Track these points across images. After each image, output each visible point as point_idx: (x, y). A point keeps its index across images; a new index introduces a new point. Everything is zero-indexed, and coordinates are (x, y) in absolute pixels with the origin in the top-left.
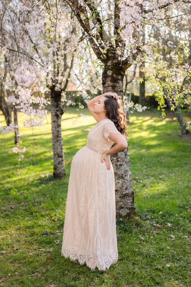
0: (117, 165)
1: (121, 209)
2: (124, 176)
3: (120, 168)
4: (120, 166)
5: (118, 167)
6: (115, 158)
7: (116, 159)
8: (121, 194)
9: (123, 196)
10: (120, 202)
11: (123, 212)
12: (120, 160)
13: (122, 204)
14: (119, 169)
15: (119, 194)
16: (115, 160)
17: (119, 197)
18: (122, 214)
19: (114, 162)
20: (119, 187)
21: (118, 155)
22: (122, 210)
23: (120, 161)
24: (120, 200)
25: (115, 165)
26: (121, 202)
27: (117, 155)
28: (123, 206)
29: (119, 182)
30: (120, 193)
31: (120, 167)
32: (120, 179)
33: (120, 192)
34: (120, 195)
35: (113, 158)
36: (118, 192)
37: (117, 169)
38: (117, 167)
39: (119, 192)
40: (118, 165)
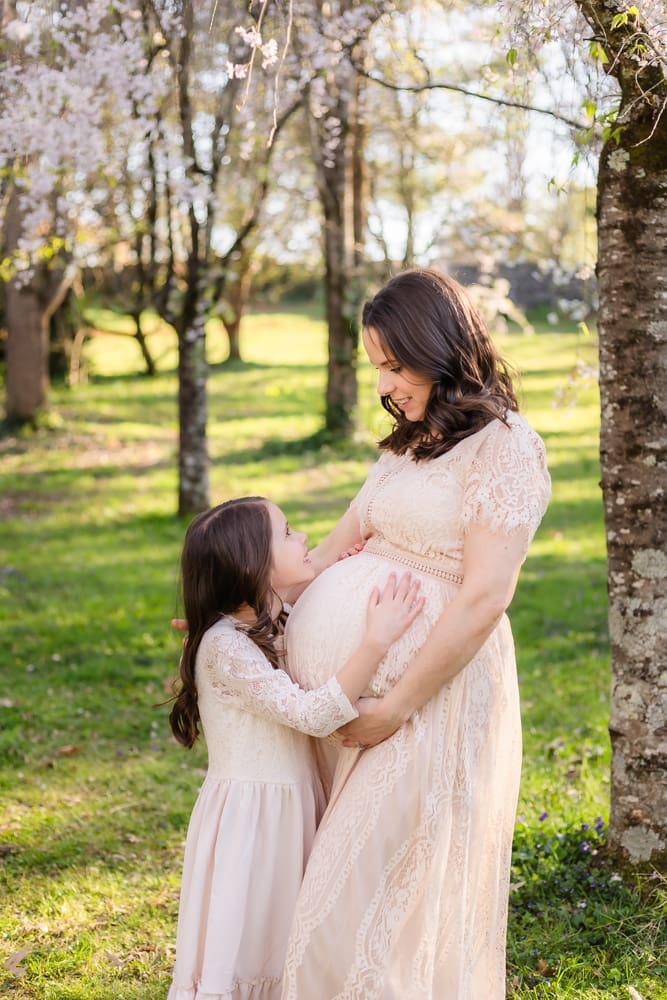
0: (624, 613)
1: (627, 826)
2: (653, 669)
3: (640, 628)
4: (639, 619)
5: (631, 622)
6: (621, 575)
7: (623, 581)
8: (634, 755)
9: (641, 766)
10: (626, 795)
11: (636, 846)
12: (643, 587)
13: (635, 806)
14: (632, 632)
15: (626, 751)
16: (622, 585)
17: (625, 766)
18: (631, 852)
19: (616, 595)
20: (629, 720)
21: (633, 563)
22: (631, 831)
23: (641, 594)
24: (627, 783)
25: (619, 613)
26: (630, 792)
27: (630, 565)
28: (637, 813)
29: (629, 697)
30: (631, 752)
31: (637, 624)
32: (635, 679)
33: (631, 744)
34: (630, 760)
35: (613, 574)
36: (624, 744)
37: (626, 631)
38: (627, 624)
39: (628, 745)
40: (630, 612)
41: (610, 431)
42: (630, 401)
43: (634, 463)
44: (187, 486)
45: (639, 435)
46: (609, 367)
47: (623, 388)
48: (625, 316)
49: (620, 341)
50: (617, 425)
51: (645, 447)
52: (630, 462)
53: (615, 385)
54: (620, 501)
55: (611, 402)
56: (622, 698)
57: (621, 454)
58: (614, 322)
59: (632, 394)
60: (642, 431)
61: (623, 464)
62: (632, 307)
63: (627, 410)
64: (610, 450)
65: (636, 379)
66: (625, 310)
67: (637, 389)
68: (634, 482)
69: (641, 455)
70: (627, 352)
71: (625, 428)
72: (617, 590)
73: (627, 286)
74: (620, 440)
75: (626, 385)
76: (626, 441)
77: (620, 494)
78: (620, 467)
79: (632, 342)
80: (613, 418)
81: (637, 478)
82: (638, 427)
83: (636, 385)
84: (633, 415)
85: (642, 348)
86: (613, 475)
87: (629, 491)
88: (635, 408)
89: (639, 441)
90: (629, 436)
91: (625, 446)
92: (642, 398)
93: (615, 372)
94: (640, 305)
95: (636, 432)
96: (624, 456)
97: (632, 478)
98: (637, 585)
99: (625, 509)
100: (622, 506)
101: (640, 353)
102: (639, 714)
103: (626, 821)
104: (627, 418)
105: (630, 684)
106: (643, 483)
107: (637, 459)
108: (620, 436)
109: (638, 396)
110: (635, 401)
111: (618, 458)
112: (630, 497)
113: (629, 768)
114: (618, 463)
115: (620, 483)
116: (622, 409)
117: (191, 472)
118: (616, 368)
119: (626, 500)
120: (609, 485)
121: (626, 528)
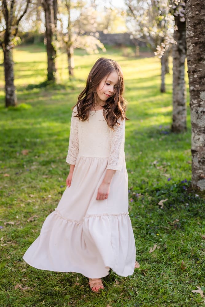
0: (197, 113)
1: (199, 180)
3: (203, 117)
4: (202, 114)
5: (200, 115)
6: (196, 100)
7: (196, 102)
8: (201, 157)
9: (203, 161)
10: (199, 170)
11: (203, 185)
12: (204, 104)
13: (202, 173)
14: (200, 118)
15: (198, 156)
16: (196, 103)
17: (198, 161)
18: (201, 187)
19: (194, 107)
20: (199, 146)
21: (200, 96)
22: (200, 181)
23: (203, 106)
24: (199, 166)
25: (195, 113)
26: (200, 169)
27: (199, 97)
28: (202, 175)
29: (199, 139)
30: (200, 156)
31: (202, 115)
32: (201, 133)
33: (200, 154)
34: (200, 159)
35: (193, 100)
36: (197, 154)
37: (198, 118)
38: (198, 116)
39: (199, 154)
40: (199, 112)
41: (191, 53)
42: (199, 43)
43: (201, 63)
44: (8, 97)
45: (202, 54)
46: (191, 32)
47: (197, 39)
48: (197, 14)
49: (195, 23)
50: (194, 51)
51: (204, 58)
52: (199, 63)
53: (194, 38)
54: (196, 76)
55: (192, 44)
56: (196, 140)
57: (196, 61)
58: (193, 17)
59: (200, 41)
60: (203, 53)
61: (196, 64)
62: (199, 11)
63: (198, 46)
64: (192, 60)
65: (201, 36)
66: (197, 13)
67: (201, 39)
68: (201, 70)
69: (203, 61)
70: (198, 27)
71: (197, 52)
72: (194, 105)
73: (198, 4)
74: (195, 56)
75: (198, 38)
76: (198, 56)
77: (195, 74)
78: (195, 65)
79: (199, 23)
80: (193, 49)
81: (201, 68)
82: (201, 52)
83: (201, 37)
84: (200, 47)
85: (203, 25)
86: (193, 68)
87: (199, 73)
88: (201, 45)
89: (202, 56)
90: (199, 54)
91: (197, 58)
92: (203, 42)
93: (194, 34)
94: (202, 11)
95: (201, 53)
96: (197, 61)
97: (199, 68)
98: (202, 103)
99: (197, 79)
100: (196, 78)
101: (202, 27)
102: (203, 144)
103: (199, 178)
104: (198, 49)
105: (199, 135)
106: (203, 70)
107: (201, 62)
108: (195, 55)
109: (202, 41)
110: (201, 43)
111: (195, 62)
112: (199, 74)
113: (199, 162)
114: (194, 64)
115: (195, 70)
116: (196, 46)
117: (9, 93)
118: (194, 32)
119: (198, 76)
120: (191, 71)
121: (197, 85)
